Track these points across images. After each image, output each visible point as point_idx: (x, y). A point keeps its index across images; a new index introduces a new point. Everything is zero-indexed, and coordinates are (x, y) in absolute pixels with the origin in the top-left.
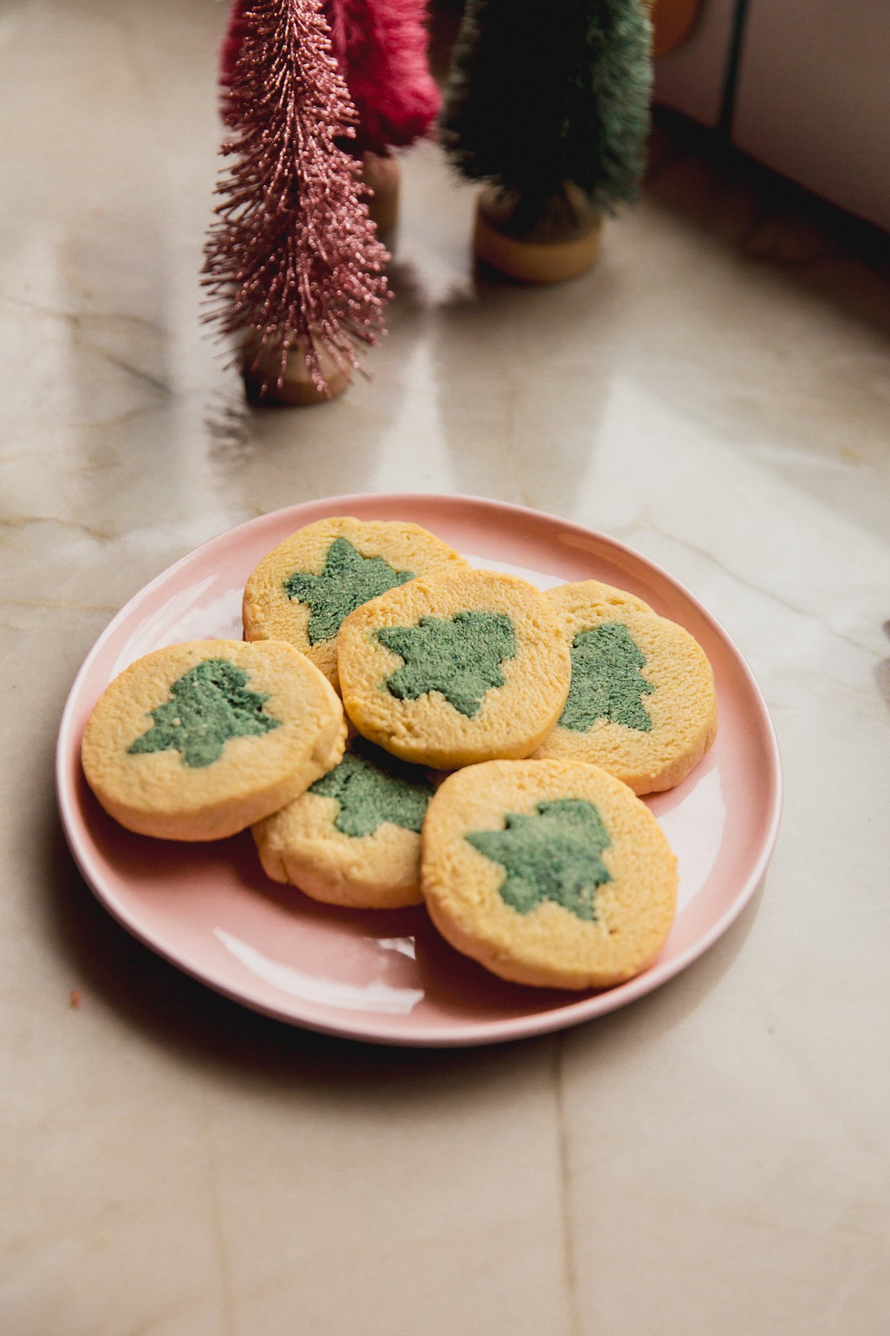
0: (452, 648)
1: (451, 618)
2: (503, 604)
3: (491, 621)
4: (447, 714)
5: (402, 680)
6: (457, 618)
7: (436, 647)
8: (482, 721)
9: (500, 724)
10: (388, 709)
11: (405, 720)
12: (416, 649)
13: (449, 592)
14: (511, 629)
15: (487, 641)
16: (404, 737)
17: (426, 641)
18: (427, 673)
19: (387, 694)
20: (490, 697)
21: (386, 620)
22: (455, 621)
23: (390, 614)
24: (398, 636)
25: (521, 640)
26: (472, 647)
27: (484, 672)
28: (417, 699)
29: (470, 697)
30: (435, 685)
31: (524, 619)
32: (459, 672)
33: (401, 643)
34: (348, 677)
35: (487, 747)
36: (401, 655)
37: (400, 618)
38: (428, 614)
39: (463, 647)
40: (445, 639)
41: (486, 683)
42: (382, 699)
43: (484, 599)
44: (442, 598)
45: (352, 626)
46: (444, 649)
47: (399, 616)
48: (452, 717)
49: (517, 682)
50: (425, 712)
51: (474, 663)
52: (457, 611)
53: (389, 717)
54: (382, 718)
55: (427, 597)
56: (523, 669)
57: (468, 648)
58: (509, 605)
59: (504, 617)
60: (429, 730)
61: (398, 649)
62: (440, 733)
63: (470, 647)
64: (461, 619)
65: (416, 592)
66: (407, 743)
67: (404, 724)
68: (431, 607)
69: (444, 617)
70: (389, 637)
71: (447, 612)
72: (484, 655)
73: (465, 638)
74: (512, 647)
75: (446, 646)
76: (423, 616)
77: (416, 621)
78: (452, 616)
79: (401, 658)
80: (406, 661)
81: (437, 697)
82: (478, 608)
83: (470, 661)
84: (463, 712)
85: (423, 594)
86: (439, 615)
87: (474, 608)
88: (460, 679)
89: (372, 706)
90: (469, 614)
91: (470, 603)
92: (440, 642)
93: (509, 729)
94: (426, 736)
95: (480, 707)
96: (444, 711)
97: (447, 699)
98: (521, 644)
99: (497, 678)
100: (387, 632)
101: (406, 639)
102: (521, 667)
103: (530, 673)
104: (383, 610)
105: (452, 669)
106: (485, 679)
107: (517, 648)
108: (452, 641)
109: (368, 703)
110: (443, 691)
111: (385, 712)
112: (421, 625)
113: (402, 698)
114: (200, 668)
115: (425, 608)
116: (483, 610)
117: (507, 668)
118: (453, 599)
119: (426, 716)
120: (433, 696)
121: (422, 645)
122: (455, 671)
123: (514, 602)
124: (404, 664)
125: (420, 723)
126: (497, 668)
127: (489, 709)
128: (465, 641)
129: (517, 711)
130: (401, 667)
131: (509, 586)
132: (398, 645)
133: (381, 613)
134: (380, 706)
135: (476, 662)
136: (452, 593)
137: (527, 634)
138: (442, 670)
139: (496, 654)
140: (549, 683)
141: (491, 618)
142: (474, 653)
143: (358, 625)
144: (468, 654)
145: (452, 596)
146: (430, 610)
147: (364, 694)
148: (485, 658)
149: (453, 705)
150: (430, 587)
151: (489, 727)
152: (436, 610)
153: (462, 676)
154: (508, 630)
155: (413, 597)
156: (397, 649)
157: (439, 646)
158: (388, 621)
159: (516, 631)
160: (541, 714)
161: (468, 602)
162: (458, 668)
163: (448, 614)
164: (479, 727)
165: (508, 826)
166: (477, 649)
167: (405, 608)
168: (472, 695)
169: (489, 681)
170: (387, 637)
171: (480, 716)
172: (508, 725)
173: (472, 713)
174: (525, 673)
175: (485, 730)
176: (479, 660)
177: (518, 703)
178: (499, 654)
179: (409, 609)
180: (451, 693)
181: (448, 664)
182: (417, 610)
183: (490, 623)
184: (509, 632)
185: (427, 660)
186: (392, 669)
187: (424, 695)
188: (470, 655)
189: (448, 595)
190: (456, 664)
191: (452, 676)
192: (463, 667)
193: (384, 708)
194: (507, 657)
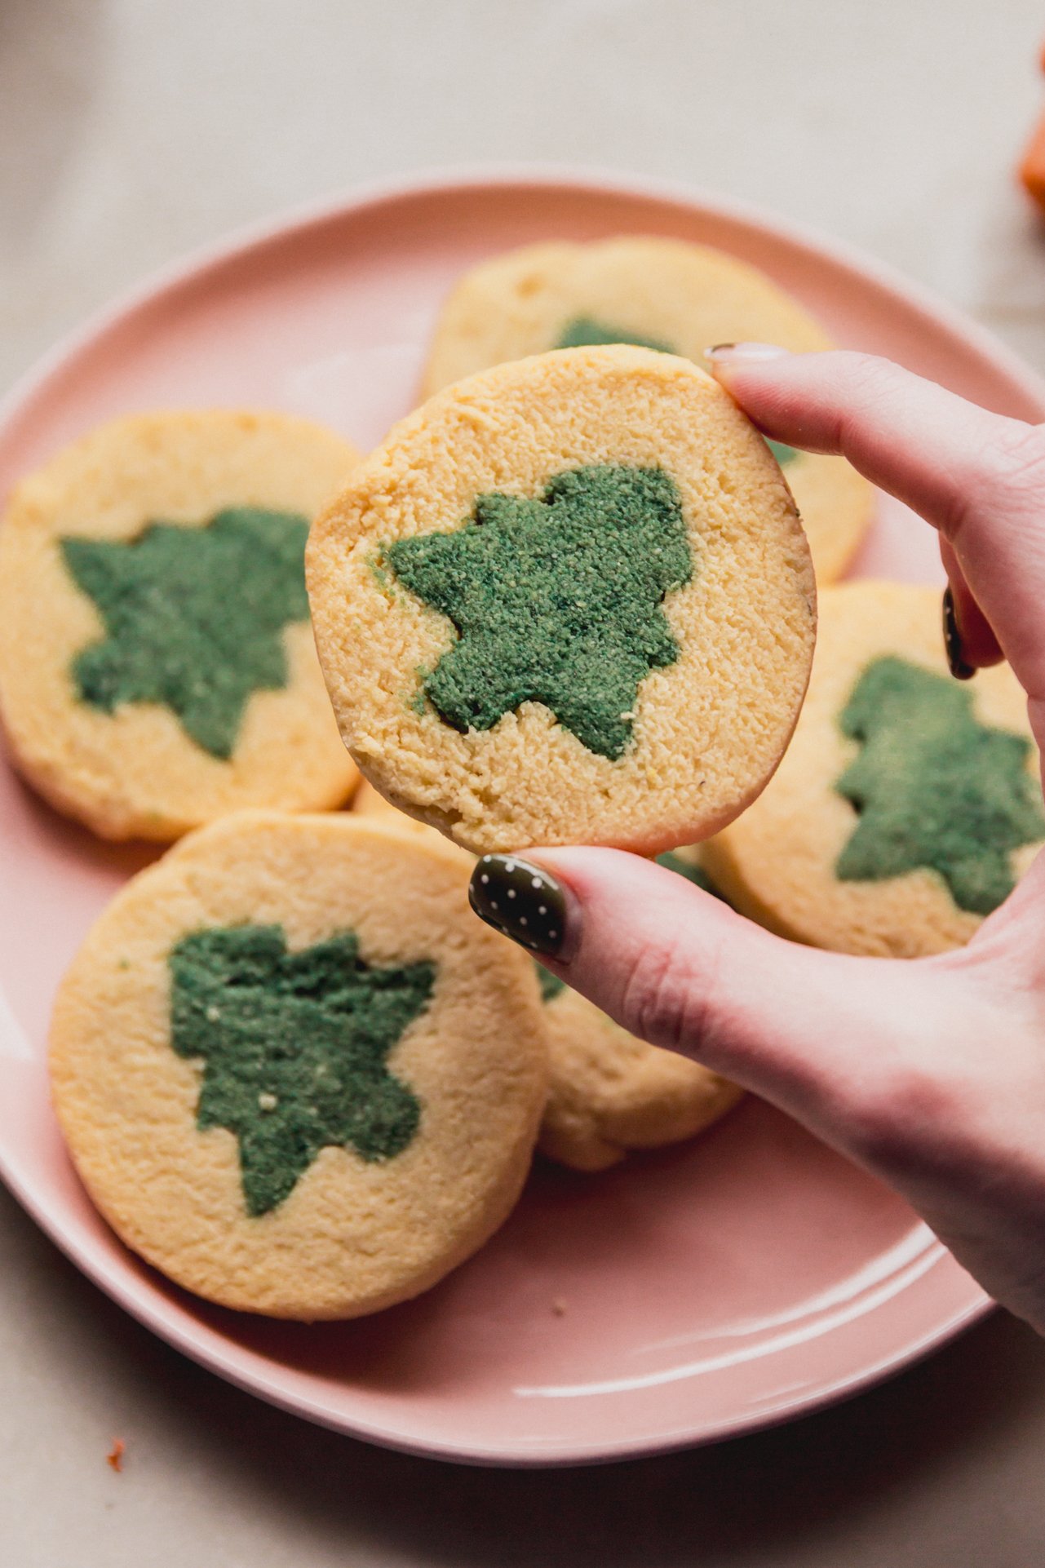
0: (553, 579)
1: (540, 491)
2: (651, 439)
3: (626, 488)
4: (565, 757)
5: (457, 682)
6: (555, 490)
7: (517, 583)
8: (641, 767)
9: (680, 768)
10: (436, 756)
11: (475, 781)
12: (476, 593)
13: (527, 417)
14: (674, 507)
15: (626, 547)
16: (481, 822)
17: (495, 568)
18: (508, 660)
19: (430, 721)
20: (650, 699)
21: (403, 515)
22: (550, 499)
23: (407, 499)
24: (434, 561)
25: (700, 532)
26: (596, 567)
27: (629, 633)
28: (496, 727)
29: (608, 707)
30: (529, 687)
31: (698, 474)
32: (577, 643)
33: (441, 580)
34: (342, 679)
35: (658, 828)
36: (446, 612)
37: (431, 508)
38: (490, 488)
39: (577, 572)
40: (536, 556)
41: (636, 661)
42: (421, 733)
43: (608, 432)
44: (515, 438)
45: (332, 539)
46: (535, 584)
47: (428, 500)
48: (577, 764)
49: (702, 648)
50: (517, 759)
51: (605, 611)
52: (552, 471)
53: (443, 779)
54: (427, 782)
55: (481, 442)
56: (712, 610)
57: (587, 573)
58: (663, 441)
59: (657, 475)
60: (530, 802)
61: (439, 598)
62: (556, 811)
63: (591, 569)
64: (563, 492)
65: (457, 430)
66: (487, 836)
67: (475, 792)
68: (493, 466)
69: (524, 491)
70: (416, 567)
71: (530, 476)
72: (623, 585)
73: (579, 546)
74: (682, 553)
75: (540, 575)
76: (480, 494)
77: (468, 510)
78: (543, 483)
79: (447, 621)
80: (459, 626)
81: (537, 715)
82: (595, 455)
83: (596, 609)
84: (598, 749)
85: (472, 433)
86: (511, 487)
87: (587, 460)
88: (581, 661)
89: (402, 754)
90: (579, 474)
91: (578, 445)
92: (525, 567)
93: (701, 776)
94: (526, 817)
95: (634, 732)
96: (556, 750)
97: (560, 719)
98: (702, 544)
99: (660, 643)
100: (409, 553)
101: (451, 569)
102: (708, 606)
103: (728, 620)
104: (391, 490)
105: (560, 639)
106: (633, 653)
107: (692, 553)
108: (552, 560)
109: (390, 744)
110: (548, 700)
111: (431, 767)
112: (480, 521)
113: (464, 731)
114: (182, 981)
115: (481, 472)
116: (606, 461)
117: (680, 611)
118: (539, 439)
119: (520, 768)
120: (529, 715)
121: (488, 578)
122: (568, 643)
123: (673, 433)
124: (455, 636)
125: (510, 787)
126: (656, 616)
127: (652, 731)
128: (579, 554)
129: (713, 730)
130: (450, 647)
131: (657, 390)
132: (437, 588)
133: (389, 499)
134: (418, 753)
135: (609, 608)
136: (534, 422)
137: (711, 515)
138: (538, 646)
139: (650, 580)
140: (772, 639)
141: (627, 482)
142: (604, 584)
143: (343, 536)
144: (589, 591)
145: (536, 429)
146: (492, 476)
147: (380, 725)
148: (628, 595)
149: (574, 732)
150: (485, 409)
151: (658, 780)
152: (507, 474)
153: (584, 652)
154: (668, 510)
155: (451, 444)
156: (435, 598)
157: (524, 580)
158: (406, 519)
159: (686, 511)
160: (765, 727)
161: (573, 443)
162: (573, 632)
163: (533, 482)
164: (637, 782)
165: (858, 804)
166: (607, 573)
167: (439, 476)
168: (611, 702)
169: (642, 654)
170: (410, 567)
171: (635, 752)
172: (697, 764)
173: (619, 749)
174: (717, 620)
175: (651, 786)
176: (615, 601)
177: (714, 707)
178: (656, 580)
179: (446, 478)
180: (566, 703)
181: (550, 625)
182: (465, 480)
183: (626, 496)
184: (672, 515)
185: (503, 622)
186: (432, 656)
187: (508, 716)
188: (596, 592)
189: (527, 427)
190: (566, 625)
191: (564, 656)
192: (584, 627)
193: (429, 757)
194: (674, 585)
